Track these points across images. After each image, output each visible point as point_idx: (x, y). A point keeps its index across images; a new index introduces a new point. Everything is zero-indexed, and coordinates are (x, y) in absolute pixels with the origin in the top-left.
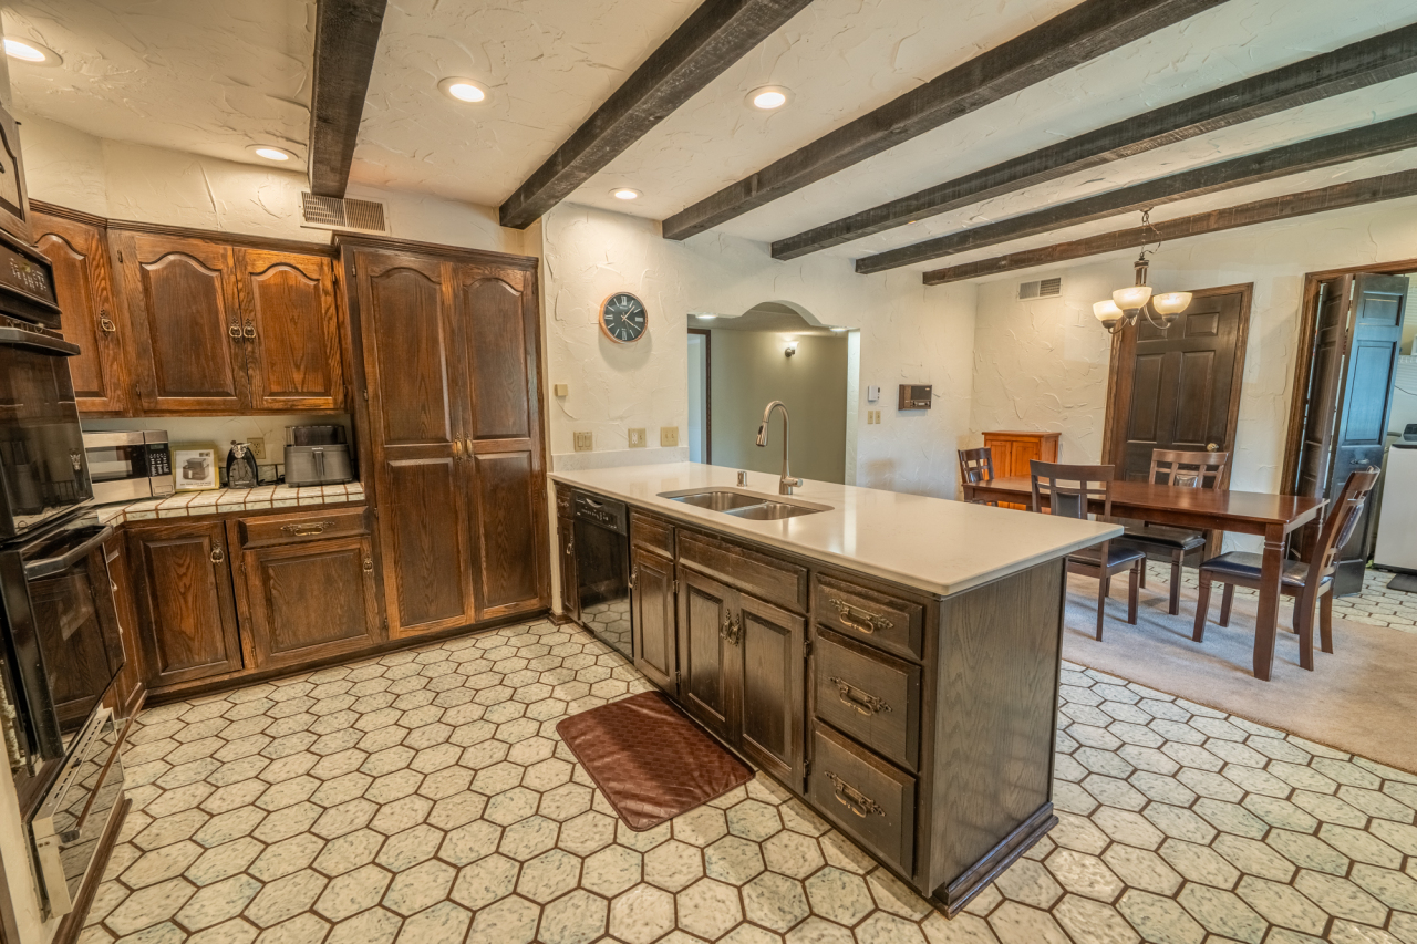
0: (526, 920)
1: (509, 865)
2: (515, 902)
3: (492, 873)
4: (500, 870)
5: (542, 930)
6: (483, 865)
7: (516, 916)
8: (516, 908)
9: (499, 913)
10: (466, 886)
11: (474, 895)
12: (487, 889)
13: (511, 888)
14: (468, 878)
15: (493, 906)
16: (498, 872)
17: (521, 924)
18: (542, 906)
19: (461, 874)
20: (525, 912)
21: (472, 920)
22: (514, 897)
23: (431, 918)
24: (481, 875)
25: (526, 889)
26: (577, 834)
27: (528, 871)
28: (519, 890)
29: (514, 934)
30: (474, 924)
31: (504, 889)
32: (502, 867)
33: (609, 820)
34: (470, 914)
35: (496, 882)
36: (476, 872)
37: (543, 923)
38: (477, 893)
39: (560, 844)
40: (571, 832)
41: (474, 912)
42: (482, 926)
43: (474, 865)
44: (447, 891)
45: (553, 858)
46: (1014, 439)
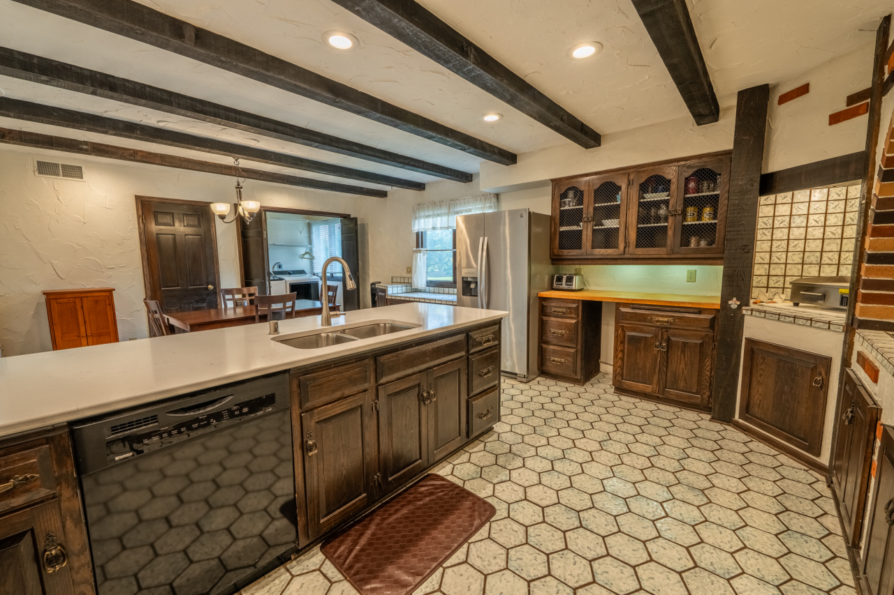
0: (576, 536)
1: (554, 561)
2: (571, 545)
3: (564, 567)
4: (560, 564)
5: (575, 527)
6: (563, 576)
7: (577, 541)
8: (574, 543)
9: (582, 549)
10: (581, 577)
11: (582, 569)
12: (575, 564)
13: (566, 552)
14: (576, 579)
15: (581, 554)
16: (561, 564)
17: (579, 537)
18: (564, 532)
19: (577, 585)
20: (573, 538)
21: (594, 559)
22: (569, 547)
23: (610, 582)
24: (569, 573)
25: (561, 544)
26: (512, 537)
27: (550, 549)
28: (564, 547)
29: (585, 537)
30: (595, 557)
31: (569, 555)
32: (557, 565)
33: (493, 525)
34: (593, 563)
35: (568, 562)
36: (570, 577)
37: (572, 527)
38: (580, 567)
39: (524, 541)
40: (512, 541)
41: (590, 561)
42: (594, 553)
43: (566, 582)
44: (591, 586)
45: (535, 541)
46: (83, 295)
